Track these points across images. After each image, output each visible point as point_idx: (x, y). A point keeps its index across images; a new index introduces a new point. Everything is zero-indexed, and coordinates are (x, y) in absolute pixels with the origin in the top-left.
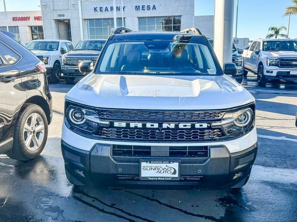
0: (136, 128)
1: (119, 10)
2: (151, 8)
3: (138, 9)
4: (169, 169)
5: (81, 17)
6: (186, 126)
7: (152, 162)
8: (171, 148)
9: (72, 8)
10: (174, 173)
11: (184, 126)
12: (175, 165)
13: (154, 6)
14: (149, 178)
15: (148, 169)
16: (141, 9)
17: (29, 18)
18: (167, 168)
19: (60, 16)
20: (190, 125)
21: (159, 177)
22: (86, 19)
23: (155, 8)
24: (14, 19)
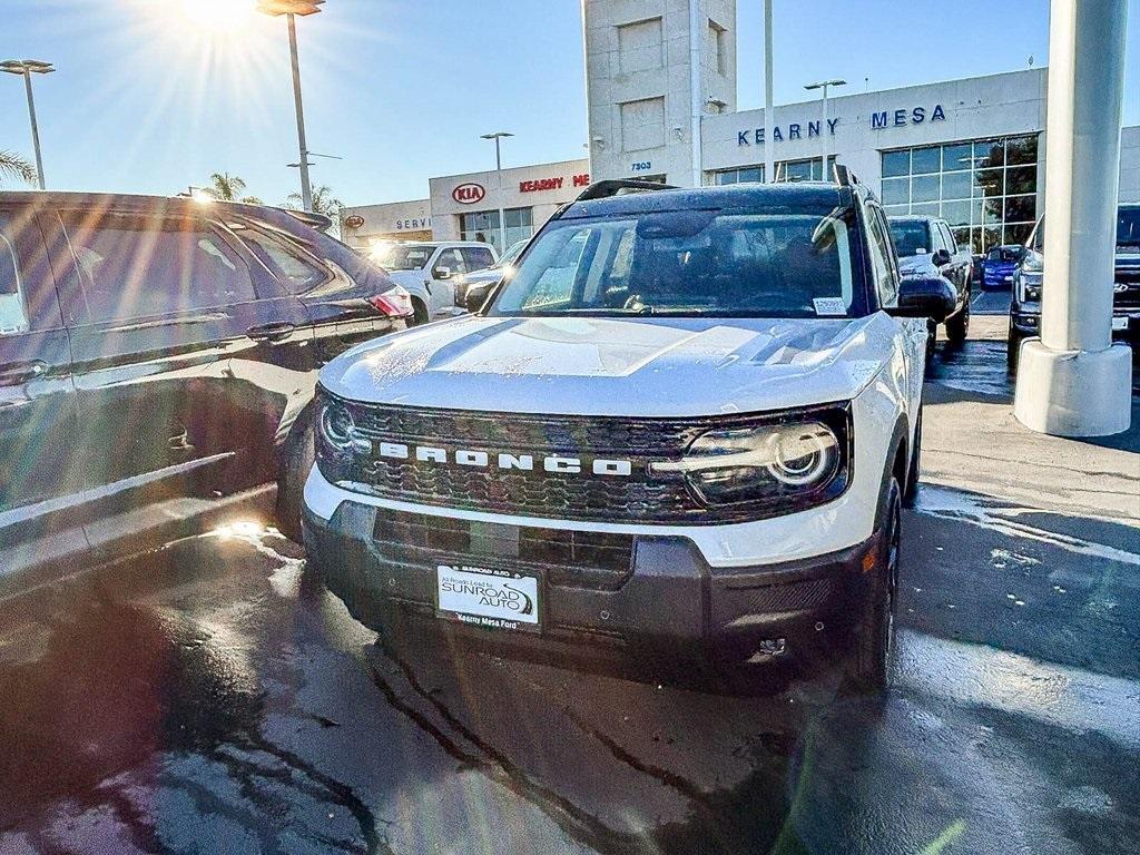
0: (431, 462)
1: (817, 132)
2: (928, 116)
3: (879, 124)
4: (513, 596)
5: (696, 165)
6: (565, 465)
7: (465, 568)
8: (525, 530)
9: (672, 143)
10: (527, 611)
11: (561, 465)
12: (529, 586)
13: (938, 108)
14: (460, 617)
15: (458, 588)
16: (891, 122)
17: (560, 181)
18: (507, 591)
19: (639, 167)
20: (577, 462)
21: (485, 617)
22: (712, 171)
23: (942, 115)
24: (525, 187)
